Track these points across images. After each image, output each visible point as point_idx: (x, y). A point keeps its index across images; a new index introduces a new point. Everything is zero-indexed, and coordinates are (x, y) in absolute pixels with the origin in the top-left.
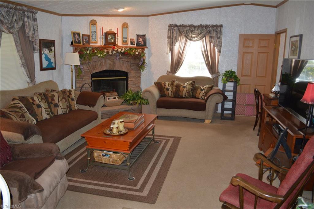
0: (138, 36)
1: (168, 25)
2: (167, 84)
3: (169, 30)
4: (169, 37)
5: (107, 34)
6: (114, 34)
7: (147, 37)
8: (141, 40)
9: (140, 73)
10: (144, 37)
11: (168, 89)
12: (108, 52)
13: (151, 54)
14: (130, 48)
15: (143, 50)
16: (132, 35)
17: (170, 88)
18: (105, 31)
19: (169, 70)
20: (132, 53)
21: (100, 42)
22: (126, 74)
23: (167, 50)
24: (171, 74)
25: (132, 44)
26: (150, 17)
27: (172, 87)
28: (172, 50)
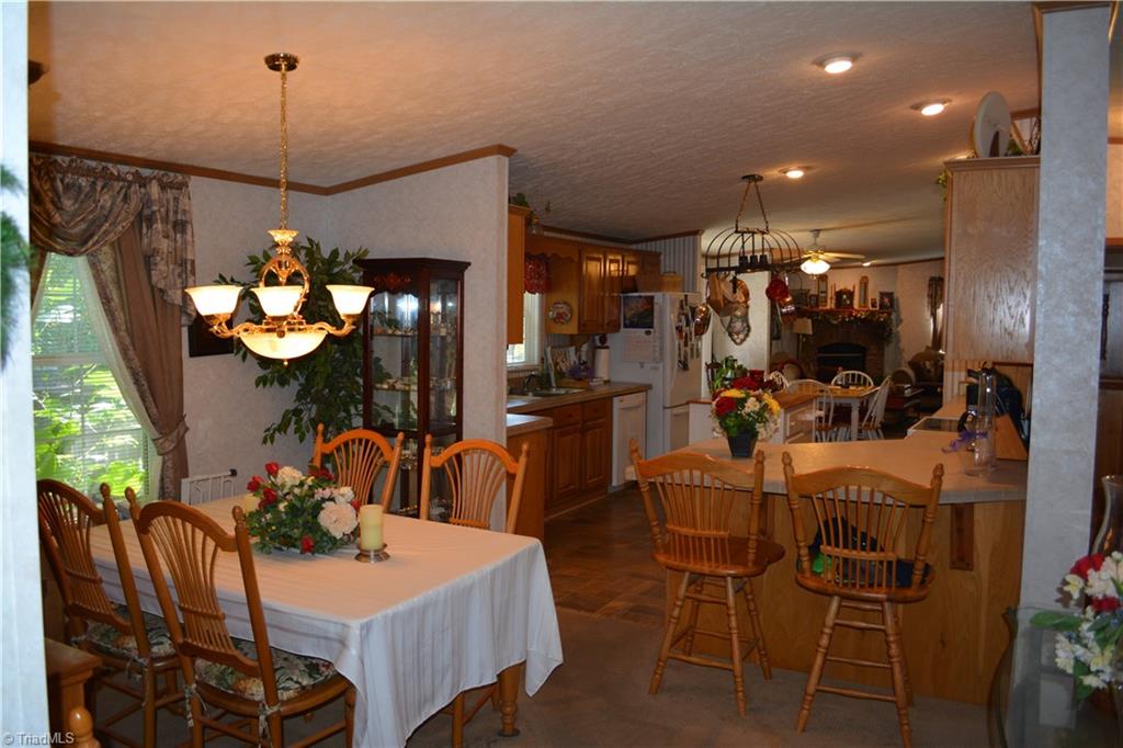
0: (882, 295)
1: (927, 279)
2: (928, 364)
3: (930, 285)
4: (930, 296)
5: (839, 294)
6: (851, 295)
7: (895, 296)
8: (886, 300)
9: (883, 349)
10: (890, 295)
11: (929, 371)
12: (844, 318)
13: (900, 321)
14: (872, 313)
15: (890, 314)
16: (873, 294)
17: (933, 370)
18: (837, 290)
19: (930, 345)
20: (875, 319)
21: (830, 305)
22: (863, 350)
23: (928, 314)
24: (933, 352)
25: (873, 306)
26: (900, 267)
27: (936, 369)
28: (934, 315)
